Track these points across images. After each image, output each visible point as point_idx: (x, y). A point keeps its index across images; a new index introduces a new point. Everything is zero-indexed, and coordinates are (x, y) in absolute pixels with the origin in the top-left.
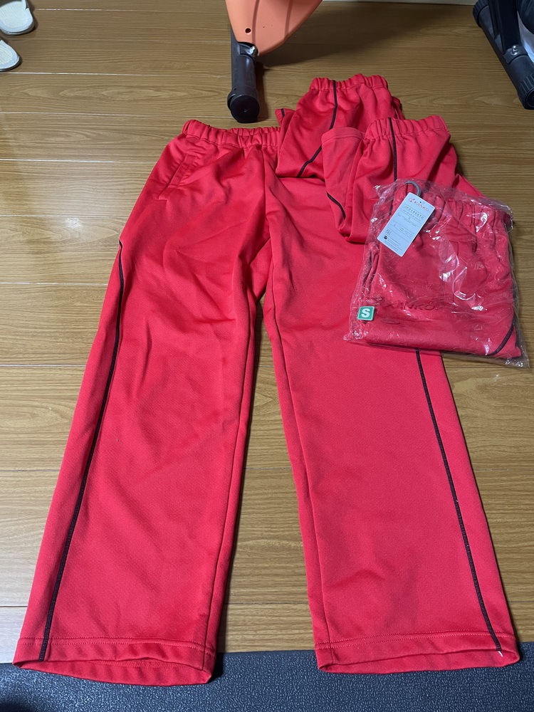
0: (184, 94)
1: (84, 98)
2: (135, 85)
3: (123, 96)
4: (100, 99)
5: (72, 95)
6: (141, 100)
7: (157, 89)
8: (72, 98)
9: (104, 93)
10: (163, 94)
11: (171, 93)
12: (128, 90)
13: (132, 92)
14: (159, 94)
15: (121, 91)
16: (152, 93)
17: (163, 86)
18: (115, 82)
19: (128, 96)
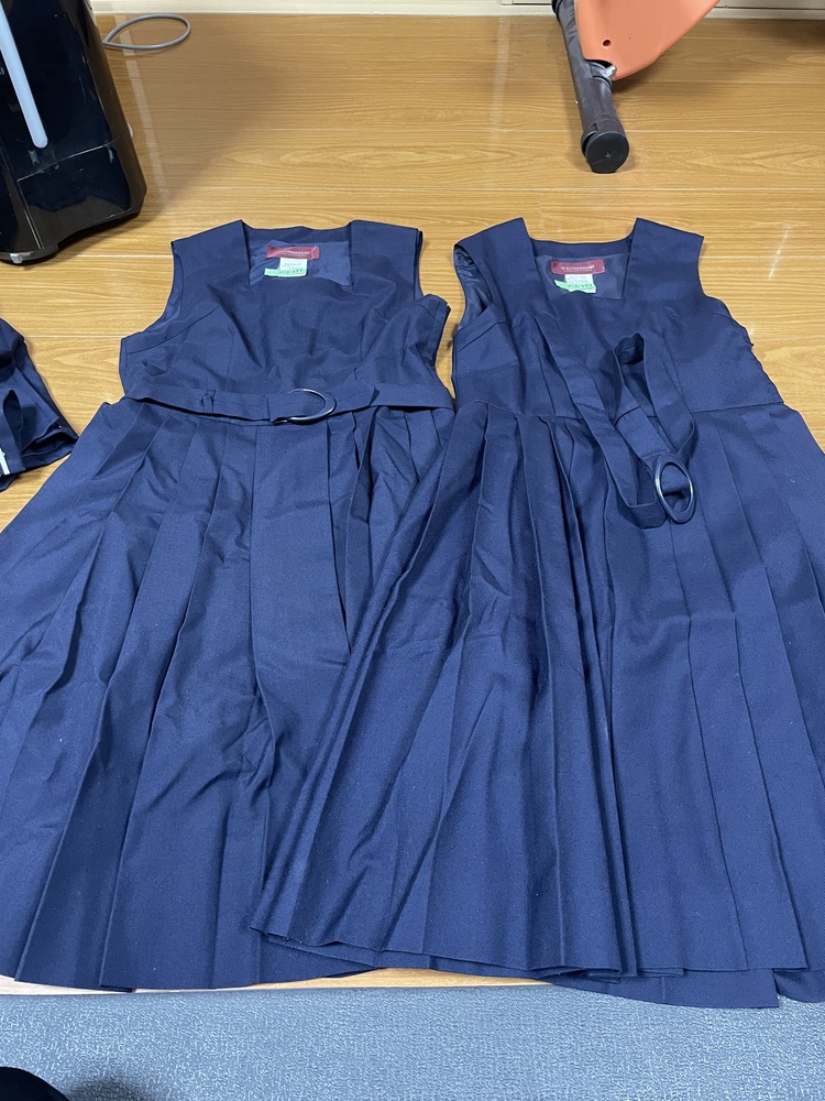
0: (460, 157)
1: (317, 165)
2: (387, 145)
3: (373, 162)
4: (341, 166)
5: (298, 160)
6: (401, 167)
7: (421, 150)
8: (300, 165)
9: (343, 157)
10: (430, 158)
11: (442, 155)
12: (379, 153)
13: (385, 155)
14: (425, 157)
15: (367, 153)
16: (415, 157)
17: (426, 146)
18: (357, 141)
19: (379, 162)
